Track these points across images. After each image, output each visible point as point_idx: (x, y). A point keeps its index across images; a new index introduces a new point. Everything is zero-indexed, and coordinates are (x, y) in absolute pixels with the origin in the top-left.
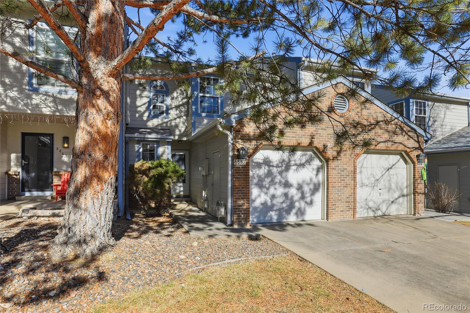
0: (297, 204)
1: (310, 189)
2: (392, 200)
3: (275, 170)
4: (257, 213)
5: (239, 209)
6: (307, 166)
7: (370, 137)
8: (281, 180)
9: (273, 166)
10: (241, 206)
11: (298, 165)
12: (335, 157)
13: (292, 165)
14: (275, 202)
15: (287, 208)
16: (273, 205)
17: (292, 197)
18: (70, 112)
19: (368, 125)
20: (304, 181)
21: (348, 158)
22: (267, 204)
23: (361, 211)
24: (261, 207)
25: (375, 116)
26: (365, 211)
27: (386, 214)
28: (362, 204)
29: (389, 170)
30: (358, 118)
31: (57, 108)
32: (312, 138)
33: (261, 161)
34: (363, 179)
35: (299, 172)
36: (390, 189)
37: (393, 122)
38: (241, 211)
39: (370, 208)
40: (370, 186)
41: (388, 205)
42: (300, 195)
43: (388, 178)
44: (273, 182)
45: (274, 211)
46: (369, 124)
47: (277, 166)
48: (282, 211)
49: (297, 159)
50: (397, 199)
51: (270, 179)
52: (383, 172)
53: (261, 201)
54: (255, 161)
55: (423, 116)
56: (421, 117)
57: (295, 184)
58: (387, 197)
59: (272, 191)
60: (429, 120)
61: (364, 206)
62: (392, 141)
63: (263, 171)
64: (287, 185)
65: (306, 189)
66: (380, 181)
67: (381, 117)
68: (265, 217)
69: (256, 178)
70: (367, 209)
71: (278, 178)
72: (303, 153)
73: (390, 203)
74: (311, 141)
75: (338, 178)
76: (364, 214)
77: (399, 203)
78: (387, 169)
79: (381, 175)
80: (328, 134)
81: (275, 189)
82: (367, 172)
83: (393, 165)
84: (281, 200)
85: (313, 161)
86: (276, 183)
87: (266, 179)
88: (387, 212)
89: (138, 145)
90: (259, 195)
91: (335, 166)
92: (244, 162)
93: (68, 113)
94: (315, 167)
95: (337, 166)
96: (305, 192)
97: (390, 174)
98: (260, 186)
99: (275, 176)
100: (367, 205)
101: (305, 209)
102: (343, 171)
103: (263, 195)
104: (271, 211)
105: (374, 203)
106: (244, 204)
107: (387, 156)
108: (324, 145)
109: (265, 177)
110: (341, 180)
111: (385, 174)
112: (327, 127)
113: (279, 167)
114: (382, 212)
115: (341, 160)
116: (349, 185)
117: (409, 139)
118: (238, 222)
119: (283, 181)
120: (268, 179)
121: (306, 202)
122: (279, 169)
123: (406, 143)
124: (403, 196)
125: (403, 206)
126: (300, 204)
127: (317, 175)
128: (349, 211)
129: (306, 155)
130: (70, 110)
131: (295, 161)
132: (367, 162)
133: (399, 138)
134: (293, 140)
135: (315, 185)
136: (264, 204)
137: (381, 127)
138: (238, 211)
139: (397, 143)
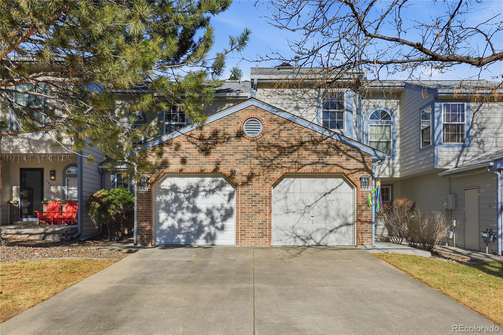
0: (206, 229)
1: (221, 215)
2: (330, 229)
3: (182, 196)
4: (164, 235)
5: (142, 230)
6: (217, 192)
7: (292, 160)
8: (189, 205)
9: (180, 192)
10: (144, 228)
11: (207, 191)
12: (245, 183)
13: (200, 191)
14: (182, 226)
15: (195, 232)
16: (180, 229)
17: (201, 222)
18: (40, 151)
19: (288, 147)
20: (214, 207)
21: (261, 183)
22: (175, 227)
23: (287, 239)
24: (168, 230)
25: (298, 137)
26: (292, 239)
27: (321, 244)
28: (287, 232)
29: (327, 195)
30: (274, 140)
31: (31, 148)
32: (218, 164)
33: (168, 188)
34: (289, 204)
35: (209, 198)
36: (327, 216)
37: (324, 142)
38: (144, 232)
39: (299, 237)
40: (298, 213)
41: (324, 234)
42: (209, 220)
43: (325, 204)
44: (180, 208)
45: (182, 234)
46: (289, 145)
47: (185, 192)
48: (190, 235)
49: (207, 185)
50: (337, 228)
51: (177, 205)
52: (317, 197)
53: (168, 224)
54: (162, 188)
55: (460, 123)
56: (455, 125)
57: (204, 210)
58: (323, 226)
59: (179, 215)
60: (471, 127)
61: (289, 234)
62: (323, 163)
63: (169, 197)
64: (195, 210)
65: (217, 214)
66: (313, 208)
67: (306, 137)
68: (172, 240)
69: (164, 203)
70: (295, 238)
71: (186, 204)
72: (213, 179)
73: (328, 232)
74: (217, 167)
75: (248, 203)
76: (290, 242)
77: (341, 233)
78: (324, 194)
79: (314, 201)
80: (236, 160)
81: (183, 213)
82: (295, 198)
83: (333, 190)
84: (189, 224)
85: (224, 187)
86: (184, 208)
87: (173, 205)
88: (322, 241)
89: (113, 176)
90: (166, 219)
91: (245, 192)
92: (147, 189)
93: (39, 151)
94: (227, 193)
95: (247, 192)
96: (215, 218)
97: (328, 200)
98: (167, 210)
99: (183, 202)
100: (294, 233)
101: (215, 234)
102: (255, 196)
103: (170, 219)
104: (178, 234)
105: (304, 231)
106: (147, 226)
107: (323, 179)
108: (232, 171)
109: (172, 203)
110: (251, 206)
111: (319, 199)
112: (236, 153)
113: (186, 193)
114: (315, 242)
115: (252, 185)
116: (263, 210)
117: (348, 160)
118: (141, 241)
119: (191, 206)
120: (175, 204)
121: (216, 228)
122: (187, 195)
123: (344, 164)
124: (348, 224)
125: (346, 236)
126: (209, 228)
127: (229, 201)
128: (263, 237)
129: (216, 181)
130: (40, 149)
131: (204, 187)
132: (294, 186)
133: (335, 159)
134: (196, 167)
135: (226, 210)
136: (172, 227)
137: (306, 148)
138: (141, 232)
139: (330, 164)
